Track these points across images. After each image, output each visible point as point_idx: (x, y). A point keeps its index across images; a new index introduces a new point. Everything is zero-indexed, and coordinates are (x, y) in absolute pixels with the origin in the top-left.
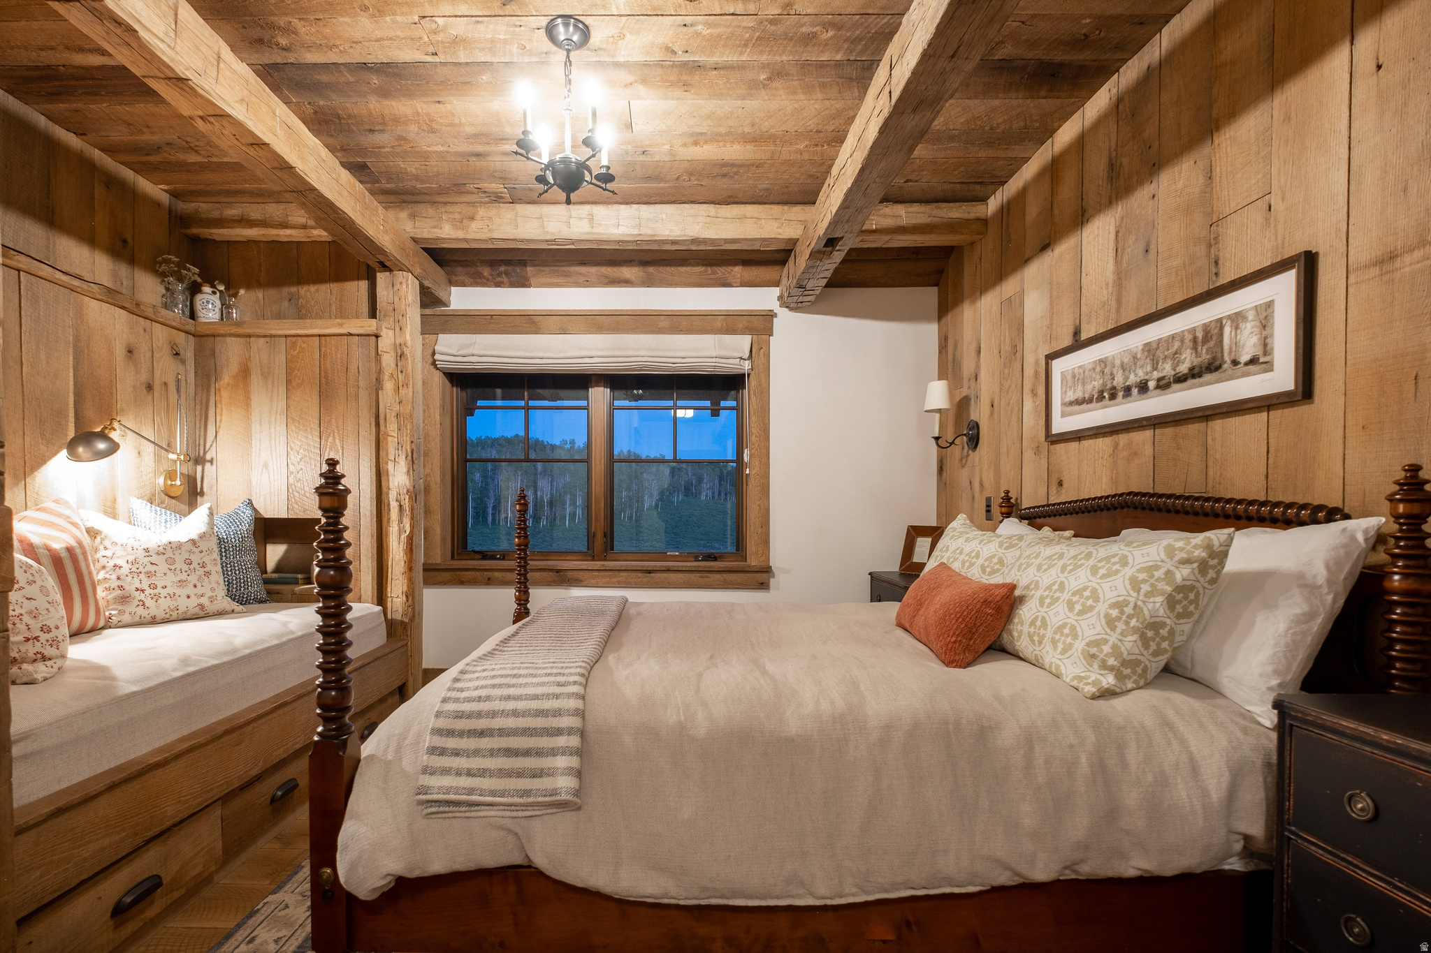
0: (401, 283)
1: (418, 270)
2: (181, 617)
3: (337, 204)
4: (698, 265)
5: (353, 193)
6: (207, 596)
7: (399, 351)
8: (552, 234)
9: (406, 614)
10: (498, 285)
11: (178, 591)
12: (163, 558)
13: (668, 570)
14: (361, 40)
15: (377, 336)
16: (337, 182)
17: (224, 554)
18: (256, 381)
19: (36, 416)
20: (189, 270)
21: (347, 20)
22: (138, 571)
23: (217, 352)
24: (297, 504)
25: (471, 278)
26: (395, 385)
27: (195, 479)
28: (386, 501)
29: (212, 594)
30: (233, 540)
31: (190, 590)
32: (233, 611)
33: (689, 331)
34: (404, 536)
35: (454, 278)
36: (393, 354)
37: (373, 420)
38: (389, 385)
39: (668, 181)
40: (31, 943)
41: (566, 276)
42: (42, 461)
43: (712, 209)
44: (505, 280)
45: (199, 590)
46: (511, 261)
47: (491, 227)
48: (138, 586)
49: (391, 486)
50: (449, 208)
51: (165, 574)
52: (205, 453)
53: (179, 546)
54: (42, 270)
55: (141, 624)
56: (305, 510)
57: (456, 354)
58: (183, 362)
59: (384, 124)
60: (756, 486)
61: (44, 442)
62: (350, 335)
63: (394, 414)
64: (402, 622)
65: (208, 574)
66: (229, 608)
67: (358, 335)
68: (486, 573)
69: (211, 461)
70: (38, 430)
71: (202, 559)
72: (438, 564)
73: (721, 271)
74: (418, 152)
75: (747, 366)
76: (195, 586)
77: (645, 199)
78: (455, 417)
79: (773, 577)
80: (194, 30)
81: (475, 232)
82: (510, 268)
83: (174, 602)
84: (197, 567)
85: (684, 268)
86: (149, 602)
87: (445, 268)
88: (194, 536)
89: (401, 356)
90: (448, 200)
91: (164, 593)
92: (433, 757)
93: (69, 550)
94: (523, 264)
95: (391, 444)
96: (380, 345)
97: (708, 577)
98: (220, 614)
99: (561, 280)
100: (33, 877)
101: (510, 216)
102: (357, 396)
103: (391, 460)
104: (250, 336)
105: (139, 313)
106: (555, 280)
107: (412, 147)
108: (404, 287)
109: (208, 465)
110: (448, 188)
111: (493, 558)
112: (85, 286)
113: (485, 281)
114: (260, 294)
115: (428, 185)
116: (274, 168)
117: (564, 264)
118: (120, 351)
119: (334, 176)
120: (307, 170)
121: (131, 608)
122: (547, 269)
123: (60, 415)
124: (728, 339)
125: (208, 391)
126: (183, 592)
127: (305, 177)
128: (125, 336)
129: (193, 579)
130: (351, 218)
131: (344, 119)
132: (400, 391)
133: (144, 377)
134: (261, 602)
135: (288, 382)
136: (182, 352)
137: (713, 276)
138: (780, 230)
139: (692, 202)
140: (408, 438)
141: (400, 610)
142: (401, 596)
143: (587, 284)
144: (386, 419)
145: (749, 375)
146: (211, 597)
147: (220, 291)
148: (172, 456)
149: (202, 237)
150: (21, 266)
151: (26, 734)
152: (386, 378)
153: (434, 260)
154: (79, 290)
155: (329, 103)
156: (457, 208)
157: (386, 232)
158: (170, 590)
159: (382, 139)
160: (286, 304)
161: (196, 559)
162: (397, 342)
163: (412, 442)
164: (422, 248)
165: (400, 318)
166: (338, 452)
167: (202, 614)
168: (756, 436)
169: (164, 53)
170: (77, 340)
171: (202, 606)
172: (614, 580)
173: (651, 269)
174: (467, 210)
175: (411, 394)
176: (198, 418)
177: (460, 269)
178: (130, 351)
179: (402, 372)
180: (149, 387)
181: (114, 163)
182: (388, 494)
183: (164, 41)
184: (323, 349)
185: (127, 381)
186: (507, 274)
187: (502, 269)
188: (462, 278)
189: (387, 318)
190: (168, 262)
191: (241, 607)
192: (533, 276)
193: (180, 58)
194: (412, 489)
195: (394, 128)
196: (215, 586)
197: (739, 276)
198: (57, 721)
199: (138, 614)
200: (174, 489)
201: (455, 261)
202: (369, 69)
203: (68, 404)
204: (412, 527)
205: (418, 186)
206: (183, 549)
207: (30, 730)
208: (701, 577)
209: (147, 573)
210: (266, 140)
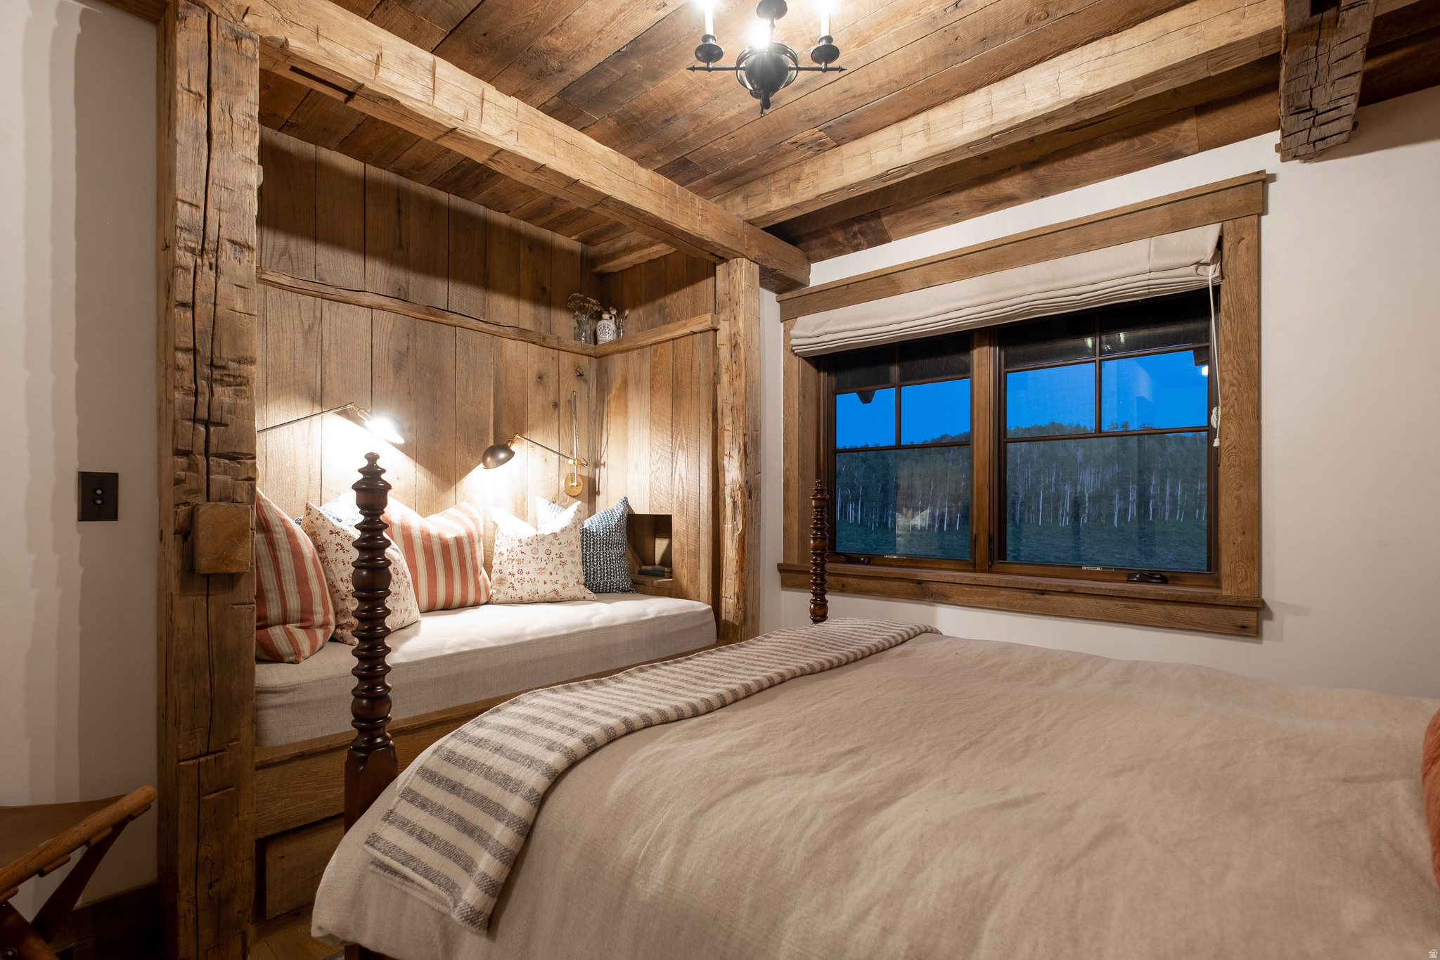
0: (735, 271)
1: (756, 253)
2: (542, 600)
3: (635, 205)
4: (1114, 140)
5: (657, 190)
6: (560, 583)
7: (733, 341)
8: (882, 166)
9: (737, 617)
10: (857, 248)
11: (538, 577)
12: (530, 548)
13: (1070, 592)
14: (601, 26)
15: (715, 330)
16: (635, 183)
17: (585, 547)
18: (631, 388)
19: (465, 436)
20: (589, 302)
21: (578, 12)
22: (512, 558)
23: (609, 368)
24: (655, 500)
25: (827, 248)
26: (730, 377)
27: (595, 481)
28: (722, 498)
29: (565, 582)
30: (602, 534)
31: (546, 577)
32: (584, 598)
33: (1107, 242)
34: (737, 534)
35: (812, 253)
36: (728, 345)
37: (710, 415)
38: (725, 378)
39: (1015, 31)
40: (282, 857)
41: (929, 215)
42: (468, 469)
43: (1104, 46)
44: (862, 240)
45: (554, 578)
46: (863, 215)
47: (816, 182)
48: (511, 570)
49: (727, 482)
50: (777, 177)
51: (530, 562)
52: (601, 457)
53: (543, 538)
54: (469, 323)
55: (512, 603)
56: (661, 507)
57: (809, 335)
58: (586, 381)
59: (672, 108)
60: (1230, 466)
61: (470, 455)
62: (694, 333)
63: (729, 407)
64: (734, 625)
65: (563, 563)
66: (580, 595)
67: (700, 333)
68: (840, 579)
69: (604, 465)
70: (466, 446)
71: (559, 550)
72: (793, 565)
73: (1157, 138)
74: (716, 126)
75: (1210, 274)
76: (551, 574)
77: (997, 73)
78: (822, 405)
79: (1270, 616)
80: (453, 83)
81: (801, 194)
82: (864, 225)
83: (534, 587)
84: (555, 557)
85: (1093, 153)
86: (517, 585)
87: (800, 245)
88: (557, 530)
89: (735, 346)
90: (774, 168)
91: (527, 578)
92: (403, 801)
93: (458, 541)
94: (876, 215)
95: (727, 438)
96: (718, 338)
97: (1138, 608)
98: (572, 600)
99: (925, 222)
100: (279, 805)
101: (835, 162)
102: (699, 393)
103: (727, 455)
104: (627, 351)
105: (545, 345)
106: (917, 225)
107: (710, 123)
108: (738, 274)
109: (602, 467)
110: (766, 154)
111: (857, 562)
112: (501, 330)
113: (841, 247)
114: (641, 311)
115: (748, 159)
116: (566, 187)
117: (924, 200)
118: (531, 378)
119: (631, 178)
120: (593, 179)
121: (505, 589)
122: (904, 213)
123: (482, 433)
124: (1174, 240)
125: (603, 404)
126: (541, 578)
127: (592, 186)
128: (536, 366)
129: (550, 567)
130: (654, 215)
131: (640, 118)
132: (734, 382)
133: (551, 398)
134: (624, 591)
135: (652, 387)
136: (585, 373)
137: (1145, 150)
138: (1237, 28)
139: (1071, 48)
140: (741, 431)
141: (732, 612)
142: (733, 597)
143: (958, 217)
144: (722, 413)
145: (1217, 289)
146: (563, 585)
147: (614, 315)
148: (571, 462)
149: (605, 272)
150: (454, 322)
151: (294, 687)
152: (723, 370)
153: (782, 239)
154: (497, 334)
155: (621, 109)
156: (784, 175)
157: (706, 220)
158: (532, 576)
159: (680, 125)
160: (657, 315)
161: (555, 550)
162: (732, 332)
163: (745, 435)
164: (762, 229)
165: (735, 307)
166: (684, 450)
167: (558, 599)
168: (1232, 385)
169: (427, 112)
170: (497, 373)
171: (556, 591)
172: (991, 599)
173: (1041, 171)
174: (792, 172)
175: (743, 384)
176: (597, 428)
177: (814, 242)
178: (540, 378)
179: (735, 362)
180: (556, 405)
181: (536, 228)
182: (724, 490)
183: (421, 101)
184: (675, 351)
185: (537, 401)
186: (862, 232)
187: (856, 228)
188: (818, 251)
189: (724, 310)
190: (575, 299)
191: (593, 595)
192: (891, 227)
193: (440, 111)
194: (743, 485)
195: (682, 108)
196: (568, 574)
197: (1194, 134)
198: (322, 680)
199: (509, 594)
200: (574, 489)
201: (808, 234)
202: (625, 54)
203: (488, 425)
204: (744, 524)
205: (739, 163)
206: (546, 541)
207: (297, 684)
208: (1127, 607)
209: (518, 560)
210: (541, 161)
